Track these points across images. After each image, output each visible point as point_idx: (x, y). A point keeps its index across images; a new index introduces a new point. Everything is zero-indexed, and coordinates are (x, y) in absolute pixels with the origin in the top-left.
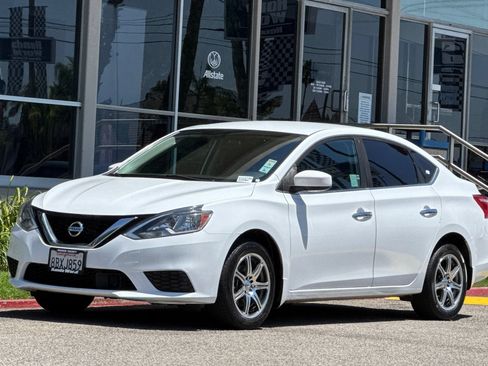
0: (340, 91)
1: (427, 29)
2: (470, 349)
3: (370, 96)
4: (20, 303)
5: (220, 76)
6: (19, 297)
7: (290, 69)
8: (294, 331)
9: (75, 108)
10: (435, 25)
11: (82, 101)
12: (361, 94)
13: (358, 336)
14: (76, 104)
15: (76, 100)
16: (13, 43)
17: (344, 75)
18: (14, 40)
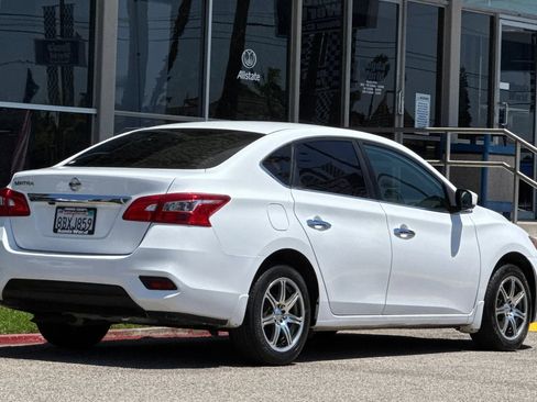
0: (394, 92)
1: (493, 21)
2: (522, 386)
3: (429, 96)
4: (13, 338)
5: (256, 77)
6: (12, 332)
7: (337, 63)
8: (323, 367)
9: (91, 115)
10: (501, 16)
11: (98, 108)
12: (418, 95)
13: (395, 372)
14: (91, 111)
15: (91, 107)
16: (49, 46)
17: (398, 74)
18: (51, 42)
